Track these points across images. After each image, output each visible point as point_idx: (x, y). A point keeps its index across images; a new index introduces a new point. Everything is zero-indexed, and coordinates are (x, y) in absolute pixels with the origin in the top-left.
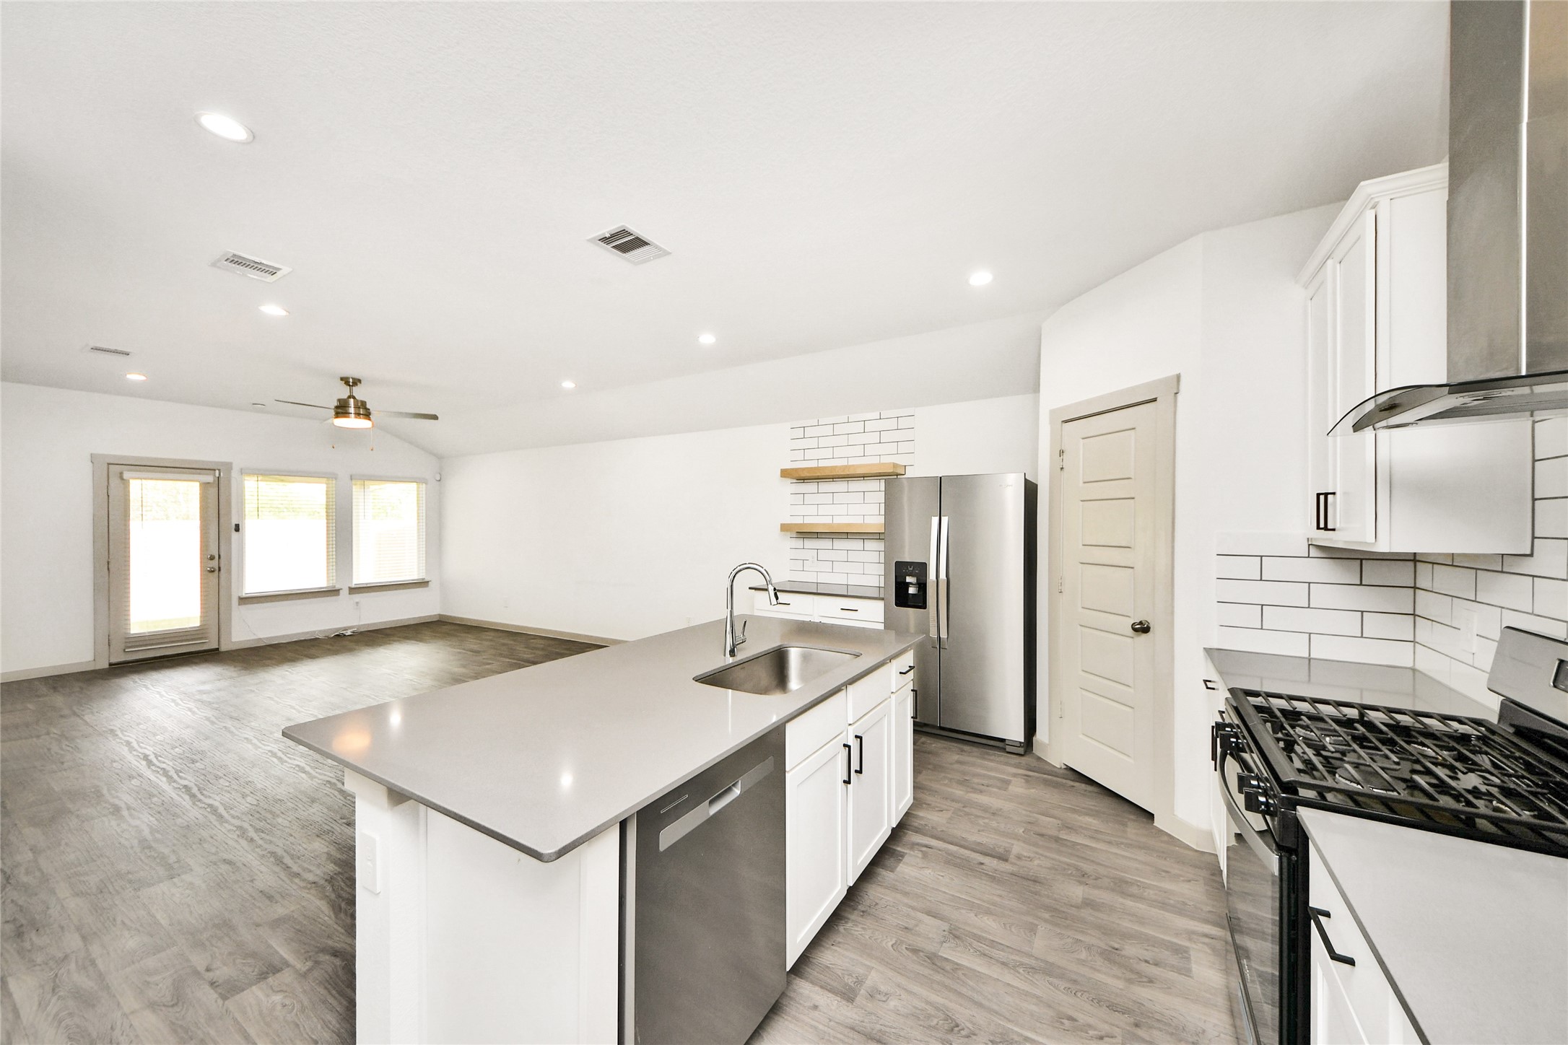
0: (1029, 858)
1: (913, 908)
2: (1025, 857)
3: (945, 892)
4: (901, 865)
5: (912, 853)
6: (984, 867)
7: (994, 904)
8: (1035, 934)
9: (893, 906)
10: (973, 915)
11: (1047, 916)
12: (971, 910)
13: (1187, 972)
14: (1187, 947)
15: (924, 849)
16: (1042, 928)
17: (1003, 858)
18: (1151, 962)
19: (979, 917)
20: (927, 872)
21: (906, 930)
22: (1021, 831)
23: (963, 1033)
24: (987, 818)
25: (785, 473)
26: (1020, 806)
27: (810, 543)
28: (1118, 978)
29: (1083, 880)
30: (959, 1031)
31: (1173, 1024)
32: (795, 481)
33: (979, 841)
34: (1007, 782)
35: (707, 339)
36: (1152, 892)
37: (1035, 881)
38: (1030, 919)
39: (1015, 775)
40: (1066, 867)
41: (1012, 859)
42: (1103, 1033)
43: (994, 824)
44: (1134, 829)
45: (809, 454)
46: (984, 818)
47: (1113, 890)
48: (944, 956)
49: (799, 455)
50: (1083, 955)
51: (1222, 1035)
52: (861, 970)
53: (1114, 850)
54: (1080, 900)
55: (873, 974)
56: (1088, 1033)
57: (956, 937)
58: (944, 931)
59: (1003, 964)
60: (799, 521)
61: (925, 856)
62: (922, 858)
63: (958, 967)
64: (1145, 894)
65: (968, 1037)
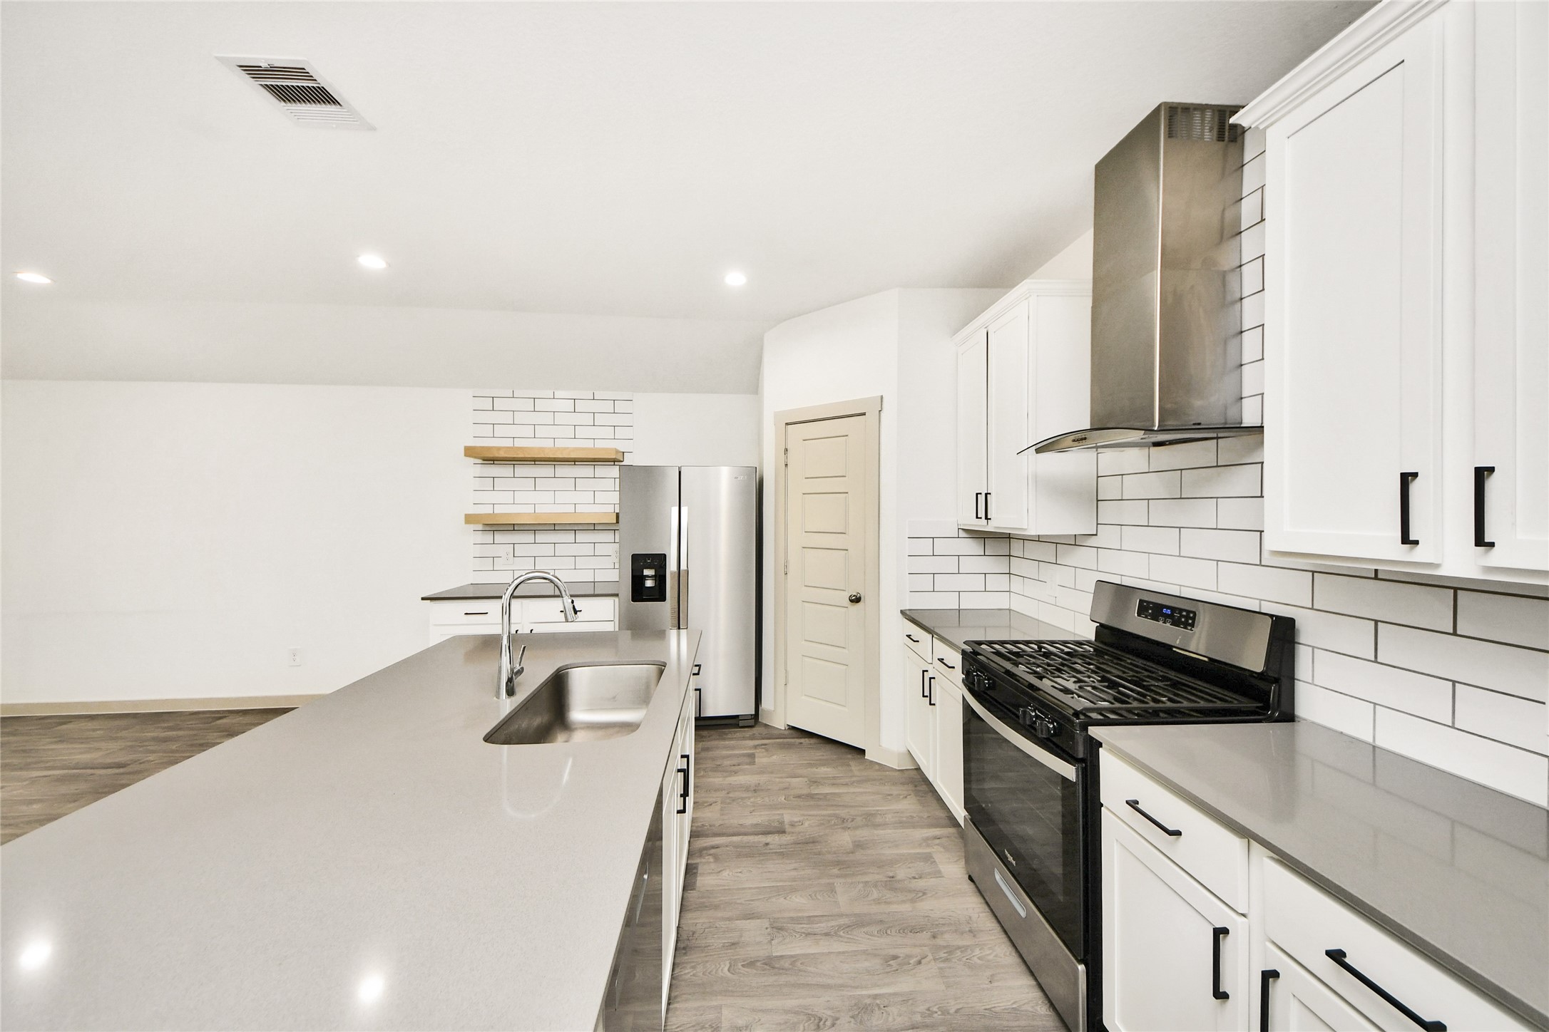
0: (800, 822)
1: (730, 919)
2: (797, 822)
3: (750, 888)
4: (698, 878)
5: (703, 860)
6: (771, 846)
7: (794, 880)
8: (835, 892)
9: (710, 927)
10: (782, 899)
11: (835, 871)
12: (779, 895)
13: (938, 874)
14: (930, 853)
15: (713, 851)
16: (838, 883)
17: (782, 832)
18: (917, 877)
19: (788, 898)
20: (725, 874)
21: (733, 947)
22: (783, 799)
23: (829, 1023)
24: (752, 797)
25: (470, 452)
26: (772, 775)
27: (500, 537)
28: (903, 902)
29: (845, 825)
30: (824, 1024)
31: (952, 922)
32: (480, 461)
33: (755, 822)
34: (752, 756)
35: (372, 261)
36: (890, 816)
37: (813, 842)
38: (825, 881)
39: (756, 747)
40: (829, 819)
41: (788, 828)
42: (919, 958)
43: (759, 800)
44: (855, 766)
45: (500, 431)
46: (749, 798)
47: (867, 826)
48: (778, 954)
49: (488, 430)
50: (875, 894)
51: (981, 915)
52: (711, 1016)
53: (852, 790)
54: (851, 846)
55: (725, 1012)
56: (910, 964)
57: (780, 929)
58: (767, 928)
59: (827, 934)
60: (487, 510)
61: (716, 858)
62: (715, 862)
63: (794, 959)
64: (887, 820)
65: (833, 1025)
